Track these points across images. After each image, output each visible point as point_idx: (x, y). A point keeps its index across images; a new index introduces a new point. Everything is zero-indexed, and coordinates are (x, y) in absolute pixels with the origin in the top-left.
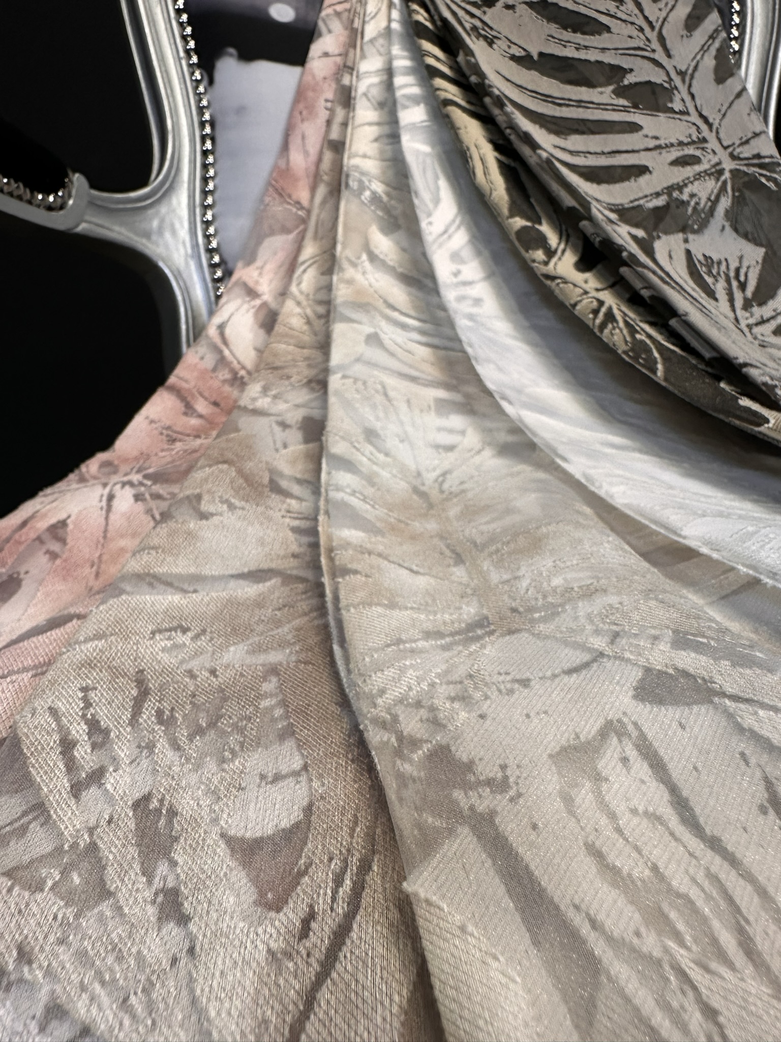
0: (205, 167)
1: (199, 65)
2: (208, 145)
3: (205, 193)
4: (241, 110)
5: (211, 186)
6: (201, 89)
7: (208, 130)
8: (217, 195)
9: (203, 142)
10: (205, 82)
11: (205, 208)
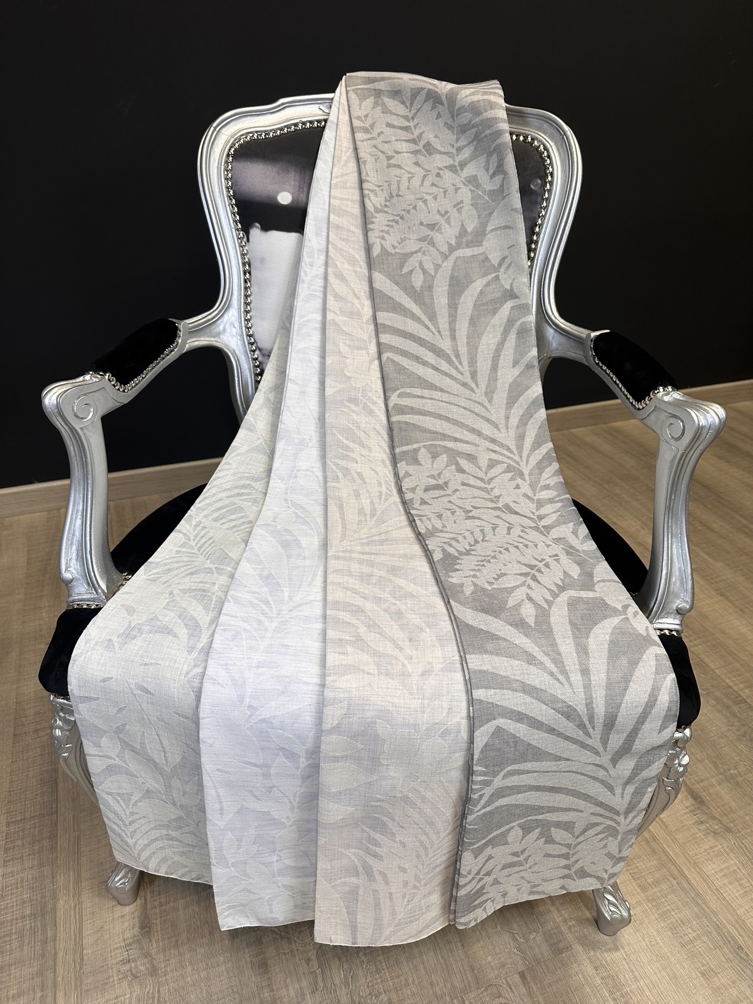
0: (246, 288)
1: (242, 230)
2: (248, 275)
3: (247, 304)
4: (263, 260)
5: (249, 300)
6: (244, 243)
7: (247, 267)
8: (252, 305)
9: (245, 274)
10: (245, 239)
11: (247, 312)
